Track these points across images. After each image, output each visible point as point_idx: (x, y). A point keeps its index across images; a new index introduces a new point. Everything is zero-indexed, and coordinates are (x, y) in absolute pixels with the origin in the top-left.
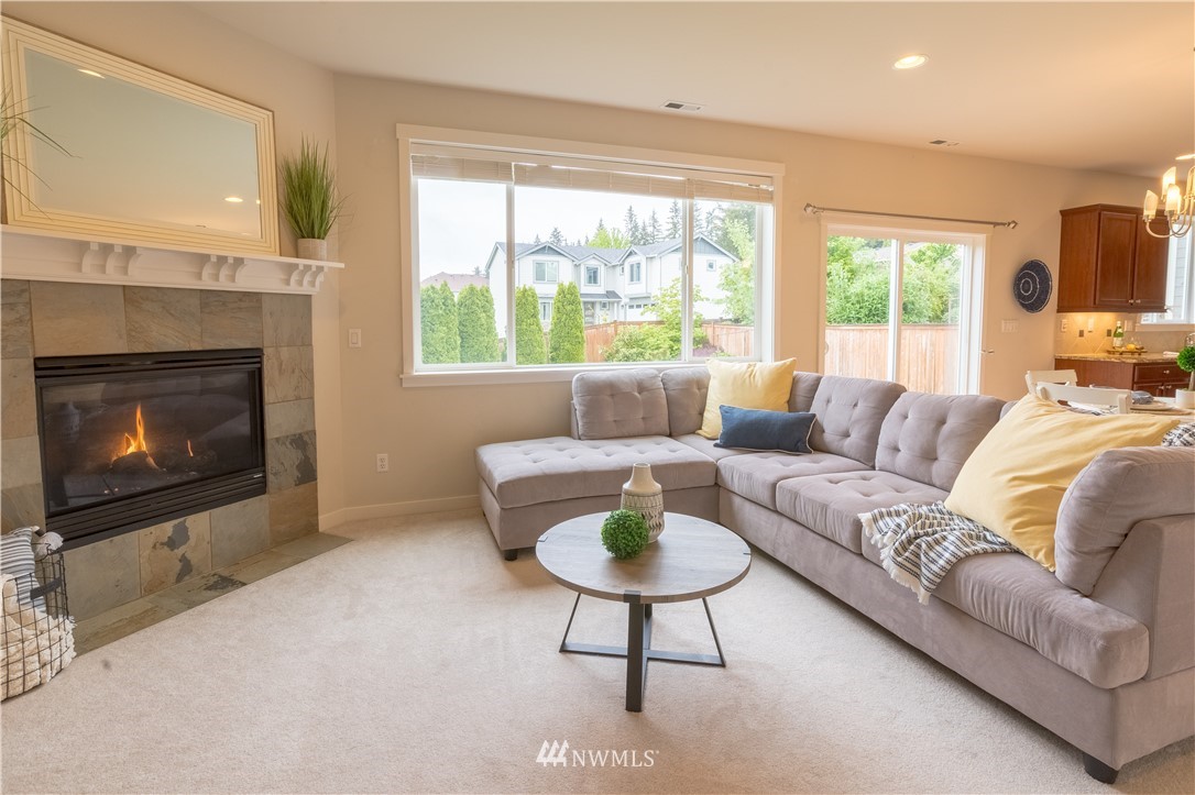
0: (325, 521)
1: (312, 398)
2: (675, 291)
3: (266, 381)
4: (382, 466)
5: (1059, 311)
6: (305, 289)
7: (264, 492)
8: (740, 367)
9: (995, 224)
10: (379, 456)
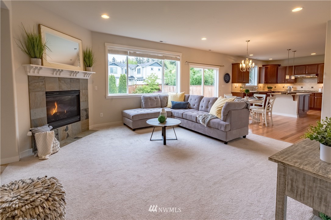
0: (90, 127)
1: (88, 101)
2: (151, 77)
3: (80, 97)
4: (102, 116)
5: (232, 83)
6: (87, 78)
7: (80, 121)
8: (175, 94)
9: (220, 66)
10: (101, 113)
